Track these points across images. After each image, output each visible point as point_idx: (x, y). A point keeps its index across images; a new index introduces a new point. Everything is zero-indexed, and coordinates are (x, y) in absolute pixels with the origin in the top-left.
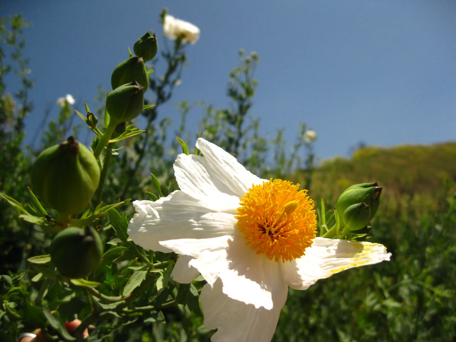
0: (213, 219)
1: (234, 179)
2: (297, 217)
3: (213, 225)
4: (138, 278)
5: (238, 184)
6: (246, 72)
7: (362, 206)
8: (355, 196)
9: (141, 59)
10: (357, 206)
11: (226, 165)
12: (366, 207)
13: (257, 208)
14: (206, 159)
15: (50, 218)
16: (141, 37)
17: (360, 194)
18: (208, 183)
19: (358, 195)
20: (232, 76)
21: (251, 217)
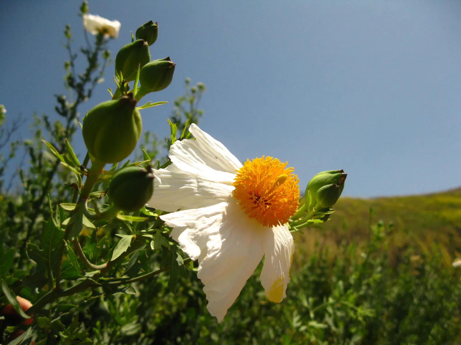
0: (211, 187)
1: (225, 158)
2: (287, 187)
3: (212, 192)
4: (124, 245)
5: (229, 162)
6: (192, 102)
7: (334, 186)
8: (325, 179)
9: (146, 43)
10: (329, 186)
11: (217, 147)
12: (337, 187)
13: (255, 177)
14: (198, 141)
15: (84, 168)
16: (143, 24)
17: (329, 179)
18: (202, 163)
19: (328, 179)
20: (177, 104)
21: (249, 184)
